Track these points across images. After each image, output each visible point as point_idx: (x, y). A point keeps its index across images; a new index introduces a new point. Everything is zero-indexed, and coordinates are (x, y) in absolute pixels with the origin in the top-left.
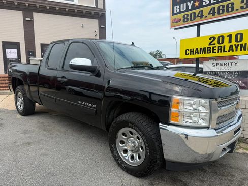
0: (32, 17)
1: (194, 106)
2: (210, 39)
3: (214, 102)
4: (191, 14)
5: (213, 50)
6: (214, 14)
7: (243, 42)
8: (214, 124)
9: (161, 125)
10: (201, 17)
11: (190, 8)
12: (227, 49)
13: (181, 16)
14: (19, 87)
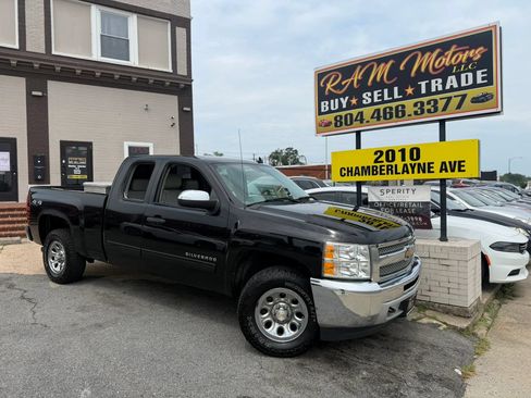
0: (45, 90)
1: (351, 254)
2: (376, 153)
3: (374, 249)
4: (346, 116)
5: (381, 170)
6: (378, 119)
7: (421, 161)
8: (376, 276)
9: (313, 280)
10: (362, 121)
11: (344, 106)
12: (400, 170)
13: (331, 117)
14: (53, 232)
